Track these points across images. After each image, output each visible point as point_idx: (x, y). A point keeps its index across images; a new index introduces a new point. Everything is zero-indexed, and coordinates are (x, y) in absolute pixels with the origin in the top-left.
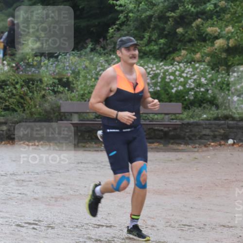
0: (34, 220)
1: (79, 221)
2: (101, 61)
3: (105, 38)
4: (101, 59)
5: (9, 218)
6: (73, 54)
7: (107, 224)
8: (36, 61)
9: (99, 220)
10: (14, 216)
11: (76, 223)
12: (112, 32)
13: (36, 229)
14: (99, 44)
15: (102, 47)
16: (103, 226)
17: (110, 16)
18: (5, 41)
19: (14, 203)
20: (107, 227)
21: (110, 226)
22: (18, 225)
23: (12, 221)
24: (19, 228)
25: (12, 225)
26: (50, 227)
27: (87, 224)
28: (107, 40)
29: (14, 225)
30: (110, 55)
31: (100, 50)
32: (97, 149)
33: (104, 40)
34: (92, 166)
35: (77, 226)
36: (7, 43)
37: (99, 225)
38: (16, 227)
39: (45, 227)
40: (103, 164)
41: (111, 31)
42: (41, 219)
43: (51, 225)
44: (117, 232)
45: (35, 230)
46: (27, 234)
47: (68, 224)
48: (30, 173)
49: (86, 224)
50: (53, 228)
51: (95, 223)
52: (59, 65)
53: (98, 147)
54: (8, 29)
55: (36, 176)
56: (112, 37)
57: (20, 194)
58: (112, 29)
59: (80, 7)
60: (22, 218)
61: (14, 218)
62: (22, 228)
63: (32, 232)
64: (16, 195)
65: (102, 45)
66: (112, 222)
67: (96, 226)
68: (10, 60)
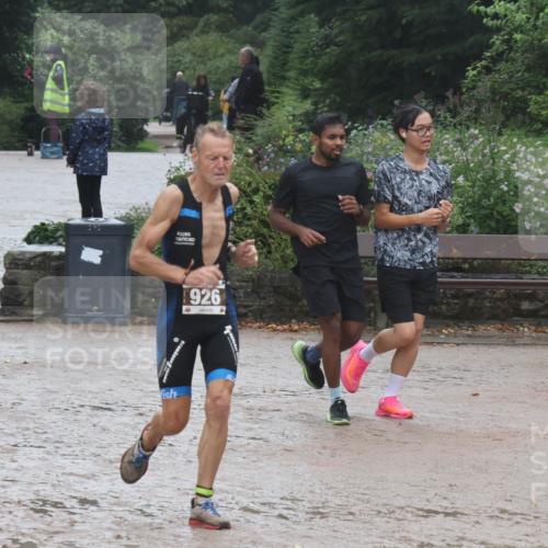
0: (282, 499)
1: (385, 501)
2: (445, 142)
3: (457, 91)
4: (447, 136)
5: (227, 492)
6: (382, 125)
7: (446, 508)
8: (301, 141)
9: (428, 500)
10: (239, 489)
11: (377, 505)
12: (474, 75)
13: (286, 518)
14: (443, 103)
15: (450, 111)
16: (437, 513)
17: (471, 40)
18: (233, 99)
19: (241, 460)
20: (447, 514)
21: (454, 514)
22: (246, 509)
23: (233, 499)
24: (249, 516)
25: (233, 509)
26: (319, 513)
27: (402, 508)
28: (462, 94)
29: (237, 507)
30: (468, 128)
31: (446, 118)
32: (429, 340)
33: (455, 94)
34: (417, 378)
35: (379, 512)
36: (236, 103)
37: (429, 511)
38: (241, 513)
39: (307, 513)
40: (443, 373)
41: (471, 73)
42: (298, 497)
43: (321, 510)
44: (469, 526)
45: (283, 521)
46: (266, 529)
47: (359, 507)
48: (277, 393)
49: (399, 508)
50: (323, 516)
51: (418, 506)
52: (351, 150)
53: (433, 335)
54: (240, 72)
55: (290, 398)
56: (474, 88)
57: (253, 438)
58: (473, 69)
59: (404, 21)
60: (256, 493)
61: (239, 493)
62: (256, 515)
63: (277, 524)
64: (245, 441)
65: (451, 107)
66: (459, 505)
67: (421, 513)
68: (243, 140)
